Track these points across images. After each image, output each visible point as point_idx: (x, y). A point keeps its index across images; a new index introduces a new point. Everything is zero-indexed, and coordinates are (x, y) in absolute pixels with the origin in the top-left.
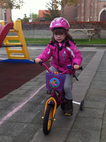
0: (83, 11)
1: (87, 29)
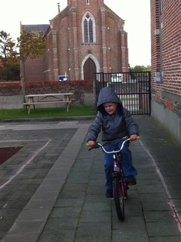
0: (55, 60)
1: (62, 92)
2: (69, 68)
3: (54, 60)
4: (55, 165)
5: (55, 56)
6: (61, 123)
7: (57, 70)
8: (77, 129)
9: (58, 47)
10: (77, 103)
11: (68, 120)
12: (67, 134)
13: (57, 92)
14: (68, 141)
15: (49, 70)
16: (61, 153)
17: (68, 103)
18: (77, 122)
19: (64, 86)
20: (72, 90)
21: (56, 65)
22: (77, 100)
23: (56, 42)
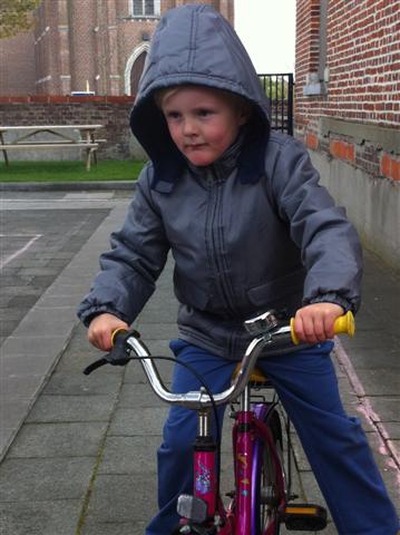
0: (64, 53)
1: (77, 123)
2: (96, 74)
3: (62, 53)
4: (42, 299)
5: (64, 44)
6: (70, 196)
7: (69, 77)
8: (110, 210)
9: (70, 23)
10: (111, 150)
11: (89, 189)
12: (83, 223)
13: (64, 123)
14: (84, 240)
15: (49, 77)
16: (62, 268)
17: (88, 149)
18: (110, 195)
19: (80, 109)
20: (101, 118)
21: (65, 66)
22: (113, 144)
23: (66, 10)
